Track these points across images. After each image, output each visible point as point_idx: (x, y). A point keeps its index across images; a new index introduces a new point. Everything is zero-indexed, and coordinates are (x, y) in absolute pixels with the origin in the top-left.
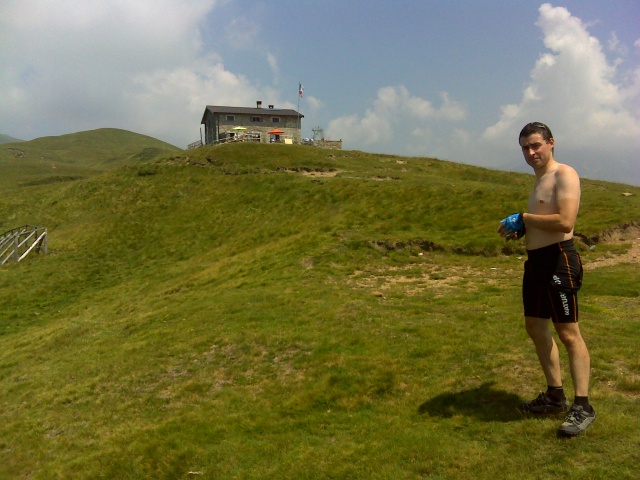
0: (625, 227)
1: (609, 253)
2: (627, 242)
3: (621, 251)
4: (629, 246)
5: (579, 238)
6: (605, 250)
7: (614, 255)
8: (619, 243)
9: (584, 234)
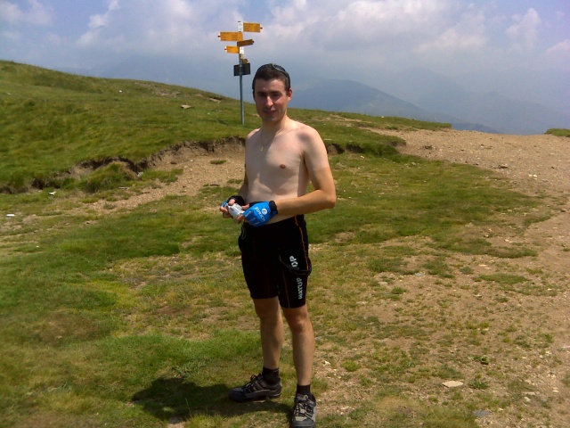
0: (177, 148)
1: (157, 182)
2: (178, 166)
3: (170, 178)
4: (180, 172)
5: (125, 164)
6: (153, 179)
7: (163, 184)
8: (170, 168)
9: (131, 159)
